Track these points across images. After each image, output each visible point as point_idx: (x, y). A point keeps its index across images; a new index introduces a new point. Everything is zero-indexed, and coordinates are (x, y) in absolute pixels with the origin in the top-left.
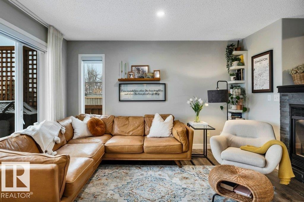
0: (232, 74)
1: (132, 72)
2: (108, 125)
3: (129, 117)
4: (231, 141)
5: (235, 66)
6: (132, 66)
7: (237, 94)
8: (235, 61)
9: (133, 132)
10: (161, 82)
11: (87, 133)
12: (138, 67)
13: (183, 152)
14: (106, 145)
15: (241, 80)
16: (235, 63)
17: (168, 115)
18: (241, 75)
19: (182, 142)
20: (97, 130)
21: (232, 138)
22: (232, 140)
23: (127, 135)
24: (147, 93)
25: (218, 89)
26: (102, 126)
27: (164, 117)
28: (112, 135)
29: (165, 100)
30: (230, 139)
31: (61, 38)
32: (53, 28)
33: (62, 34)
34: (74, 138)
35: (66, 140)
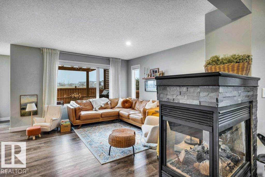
1: (150, 73)
6: (151, 70)
11: (121, 106)
12: (154, 70)
13: (143, 123)
17: (156, 101)
20: (125, 105)
23: (138, 110)
26: (130, 104)
27: (154, 102)
28: (134, 109)
31: (119, 61)
32: (112, 58)
33: (119, 59)
34: (116, 107)
35: (110, 107)
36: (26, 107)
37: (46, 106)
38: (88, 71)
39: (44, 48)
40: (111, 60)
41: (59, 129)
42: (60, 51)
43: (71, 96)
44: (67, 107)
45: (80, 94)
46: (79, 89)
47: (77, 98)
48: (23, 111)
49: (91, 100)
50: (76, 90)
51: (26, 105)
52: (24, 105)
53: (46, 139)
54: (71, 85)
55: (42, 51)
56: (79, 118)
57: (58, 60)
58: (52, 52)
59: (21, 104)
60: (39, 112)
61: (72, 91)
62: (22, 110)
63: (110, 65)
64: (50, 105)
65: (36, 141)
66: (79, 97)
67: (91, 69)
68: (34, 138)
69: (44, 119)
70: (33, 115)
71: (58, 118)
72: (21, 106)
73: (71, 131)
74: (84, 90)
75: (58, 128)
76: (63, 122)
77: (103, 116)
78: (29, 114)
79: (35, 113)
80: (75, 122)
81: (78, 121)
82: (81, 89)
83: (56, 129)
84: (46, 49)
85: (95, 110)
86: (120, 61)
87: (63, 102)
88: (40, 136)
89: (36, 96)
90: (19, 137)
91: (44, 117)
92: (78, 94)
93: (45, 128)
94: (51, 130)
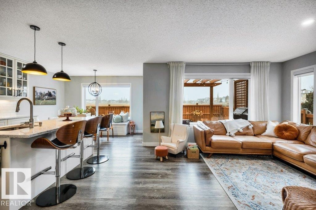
14: (274, 144)
28: (304, 142)
31: (266, 65)
32: (255, 62)
33: (267, 62)
34: (262, 134)
35: (253, 133)
36: (155, 124)
37: (172, 124)
38: (212, 85)
39: (171, 62)
40: (252, 65)
41: (185, 153)
42: (186, 63)
43: (192, 113)
44: (193, 127)
45: (201, 112)
46: (200, 106)
47: (199, 115)
48: (153, 128)
49: (223, 121)
50: (197, 107)
51: (155, 121)
52: (153, 122)
53: (173, 163)
54: (190, 102)
55: (168, 65)
56: (210, 144)
57: (184, 74)
58: (178, 65)
59: (151, 120)
60: (166, 130)
61: (193, 108)
62: (151, 127)
63: (250, 72)
64: (175, 124)
65: (163, 163)
66: (201, 115)
67: (215, 83)
68: (161, 160)
69: (170, 138)
70: (161, 132)
71: (185, 140)
72: (151, 122)
73: (199, 159)
74: (206, 107)
75: (184, 151)
76: (191, 146)
77: (244, 147)
78: (157, 131)
79: (163, 131)
80: (204, 149)
81: (208, 148)
82: (202, 106)
83: (183, 152)
85: (230, 136)
86: (269, 64)
88: (167, 158)
89: (163, 113)
90: (148, 154)
91: (170, 137)
92: (200, 111)
93: (171, 150)
94: (178, 153)
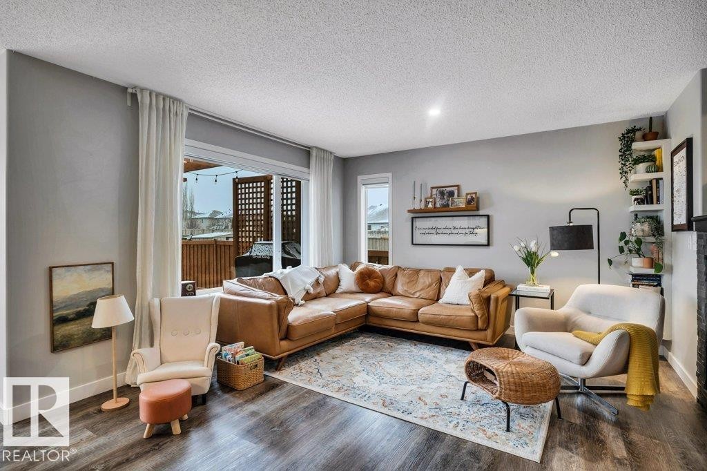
0: (635, 192)
1: (431, 197)
2: (388, 280)
3: (420, 270)
4: (574, 322)
5: (640, 175)
6: (433, 188)
7: (641, 234)
8: (641, 162)
9: (422, 292)
10: (481, 212)
11: (354, 288)
12: (442, 189)
13: (478, 330)
14: (370, 304)
15: (652, 203)
16: (642, 167)
17: (479, 270)
18: (652, 193)
19: (477, 312)
20: (368, 284)
21: (576, 318)
22: (576, 322)
23: (411, 296)
24: (456, 231)
25: (571, 224)
26: (378, 280)
27: (471, 273)
28: (391, 293)
29: (488, 245)
30: (574, 319)
31: (330, 158)
32: (317, 148)
33: (331, 153)
34: (337, 291)
35: (324, 293)
39: (142, 90)
40: (314, 153)
42: (191, 109)
48: (61, 330)
49: (276, 275)
52: (65, 307)
56: (287, 333)
57: (185, 140)
58: (167, 108)
59: (54, 299)
62: (56, 328)
63: (309, 168)
64: (164, 299)
69: (156, 350)
72: (52, 312)
77: (338, 321)
78: (83, 339)
79: (107, 332)
80: (278, 349)
81: (284, 343)
84: (147, 95)
86: (332, 158)
87: (193, 284)
89: (109, 267)
